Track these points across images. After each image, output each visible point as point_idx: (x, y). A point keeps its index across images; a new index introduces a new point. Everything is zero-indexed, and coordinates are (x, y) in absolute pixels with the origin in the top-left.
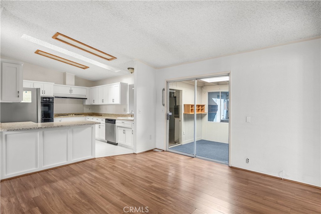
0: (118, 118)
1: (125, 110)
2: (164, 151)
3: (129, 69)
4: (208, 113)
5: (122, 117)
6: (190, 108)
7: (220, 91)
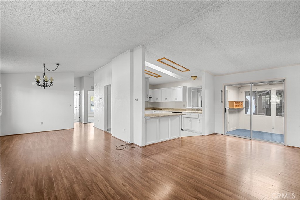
0: (184, 111)
1: (184, 106)
2: (222, 135)
3: (193, 77)
4: (245, 108)
5: (187, 110)
6: (235, 104)
7: (257, 90)
